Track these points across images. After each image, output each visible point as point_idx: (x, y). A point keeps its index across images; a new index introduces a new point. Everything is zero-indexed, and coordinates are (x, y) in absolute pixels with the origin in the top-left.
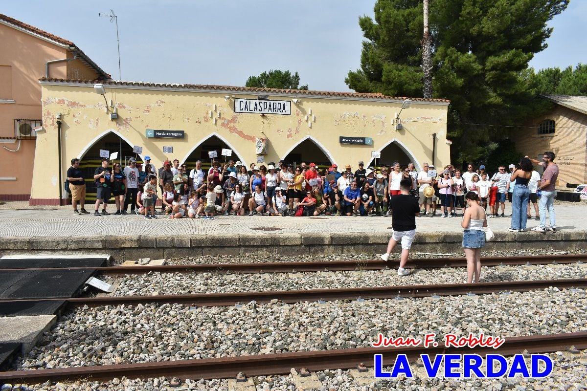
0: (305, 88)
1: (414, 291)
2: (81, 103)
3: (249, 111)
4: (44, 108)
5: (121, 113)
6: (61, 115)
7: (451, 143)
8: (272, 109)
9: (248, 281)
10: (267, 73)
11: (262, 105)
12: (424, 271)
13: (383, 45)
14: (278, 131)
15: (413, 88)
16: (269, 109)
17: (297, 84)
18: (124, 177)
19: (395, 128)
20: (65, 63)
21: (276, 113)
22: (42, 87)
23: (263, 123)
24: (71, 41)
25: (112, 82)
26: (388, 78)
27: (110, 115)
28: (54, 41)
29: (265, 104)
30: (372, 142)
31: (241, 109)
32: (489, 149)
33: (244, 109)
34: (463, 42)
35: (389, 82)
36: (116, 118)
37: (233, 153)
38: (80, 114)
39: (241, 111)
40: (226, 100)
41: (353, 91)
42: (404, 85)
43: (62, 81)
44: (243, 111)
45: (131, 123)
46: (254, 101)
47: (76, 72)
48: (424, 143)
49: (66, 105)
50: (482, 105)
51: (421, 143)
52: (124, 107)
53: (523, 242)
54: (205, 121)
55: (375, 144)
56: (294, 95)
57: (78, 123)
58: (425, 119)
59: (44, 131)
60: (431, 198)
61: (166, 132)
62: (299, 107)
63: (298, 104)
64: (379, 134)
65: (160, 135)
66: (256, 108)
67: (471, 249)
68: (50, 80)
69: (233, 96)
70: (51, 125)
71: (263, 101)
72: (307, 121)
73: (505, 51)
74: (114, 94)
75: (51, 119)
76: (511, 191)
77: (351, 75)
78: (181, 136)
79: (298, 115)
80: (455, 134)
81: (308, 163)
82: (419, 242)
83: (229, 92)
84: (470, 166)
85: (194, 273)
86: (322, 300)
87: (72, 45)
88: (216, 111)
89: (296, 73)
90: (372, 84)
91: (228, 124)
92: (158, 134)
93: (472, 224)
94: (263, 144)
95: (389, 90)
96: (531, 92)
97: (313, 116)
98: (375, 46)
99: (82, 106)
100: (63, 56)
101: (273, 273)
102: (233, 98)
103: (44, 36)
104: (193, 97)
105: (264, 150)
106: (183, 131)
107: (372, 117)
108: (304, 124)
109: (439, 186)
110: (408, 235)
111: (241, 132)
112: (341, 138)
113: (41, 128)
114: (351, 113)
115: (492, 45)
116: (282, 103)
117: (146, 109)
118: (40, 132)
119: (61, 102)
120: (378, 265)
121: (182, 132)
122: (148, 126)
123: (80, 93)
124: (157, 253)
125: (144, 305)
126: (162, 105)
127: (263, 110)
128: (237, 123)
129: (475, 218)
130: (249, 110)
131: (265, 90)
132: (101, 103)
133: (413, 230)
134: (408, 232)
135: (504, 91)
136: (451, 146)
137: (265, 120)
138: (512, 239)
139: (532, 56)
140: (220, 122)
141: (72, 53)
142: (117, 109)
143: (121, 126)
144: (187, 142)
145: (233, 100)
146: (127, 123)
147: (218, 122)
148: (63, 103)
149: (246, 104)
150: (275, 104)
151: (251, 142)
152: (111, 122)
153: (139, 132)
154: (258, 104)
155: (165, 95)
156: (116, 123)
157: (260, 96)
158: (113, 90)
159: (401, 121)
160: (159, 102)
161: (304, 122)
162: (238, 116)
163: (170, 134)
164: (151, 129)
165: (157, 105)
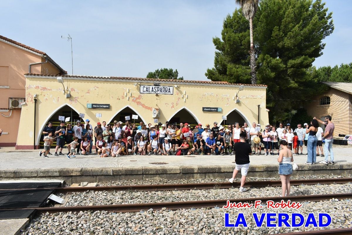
0: (182, 79)
1: (250, 202)
2: (49, 88)
3: (148, 93)
4: (26, 91)
5: (72, 94)
6: (37, 95)
7: (269, 111)
9: (148, 196)
10: (159, 70)
11: (156, 89)
12: (256, 189)
13: (227, 54)
14: (166, 104)
15: (245, 78)
16: (161, 91)
17: (177, 76)
18: (73, 132)
19: (235, 102)
20: (41, 65)
21: (164, 93)
22: (26, 79)
24: (45, 52)
25: (68, 76)
26: (231, 73)
27: (66, 95)
28: (34, 52)
29: (158, 88)
30: (222, 110)
32: (291, 114)
34: (273, 51)
35: (231, 75)
36: (69, 97)
37: (139, 117)
38: (48, 94)
40: (135, 86)
41: (210, 80)
42: (240, 76)
43: (38, 75)
44: (145, 92)
45: (78, 100)
47: (47, 70)
48: (254, 112)
50: (286, 88)
51: (251, 111)
52: (74, 90)
53: (314, 170)
54: (122, 98)
55: (224, 112)
56: (175, 83)
57: (47, 100)
58: (253, 96)
59: (26, 105)
60: (258, 144)
61: (99, 105)
62: (178, 90)
63: (178, 88)
64: (226, 105)
65: (95, 107)
66: (152, 91)
67: (284, 175)
68: (31, 74)
69: (139, 84)
70: (30, 101)
71: (157, 87)
72: (183, 98)
73: (298, 57)
74: (69, 83)
75: (31, 97)
76: (306, 139)
77: (209, 71)
78: (108, 107)
79: (178, 94)
80: (271, 105)
81: (184, 123)
82: (252, 171)
83: (137, 81)
84: (281, 124)
85: (115, 191)
86: (193, 208)
87: (45, 55)
88: (129, 92)
89: (176, 70)
90: (221, 76)
91: (136, 100)
92: (94, 106)
93: (284, 160)
94: (157, 112)
95: (231, 79)
96: (315, 80)
97: (187, 95)
98: (222, 54)
99: (50, 90)
100: (39, 61)
101: (163, 191)
102: (139, 85)
103: (29, 49)
104: (115, 84)
105: (157, 116)
106: (109, 104)
107: (221, 95)
108: (181, 100)
109: (263, 136)
110: (245, 167)
111: (144, 104)
112: (203, 108)
113: (24, 103)
114: (209, 93)
115: (291, 53)
116: (168, 87)
117: (87, 91)
118: (24, 105)
119: (37, 87)
120: (227, 186)
121: (109, 105)
122: (88, 101)
123: (49, 82)
124: (92, 179)
125: (83, 212)
126: (97, 89)
127: (157, 92)
128: (142, 99)
129: (286, 156)
130: (148, 91)
131: (158, 80)
132: (61, 88)
133: (247, 164)
134: (245, 165)
135: (299, 80)
136: (269, 112)
137: (158, 98)
138: (308, 169)
139: (315, 60)
140: (131, 99)
141: (45, 59)
142: (70, 92)
143: (72, 102)
144: (112, 111)
145: (139, 86)
146: (76, 100)
147: (130, 99)
148: (39, 88)
149: (147, 88)
150: (164, 88)
151: (149, 110)
152: (66, 99)
153: (83, 105)
154: (154, 88)
155: (99, 83)
156: (69, 100)
157: (155, 84)
158: (68, 80)
159: (238, 98)
160: (95, 87)
161: (181, 98)
162: (142, 95)
163: (101, 106)
164: (90, 103)
165: (94, 89)
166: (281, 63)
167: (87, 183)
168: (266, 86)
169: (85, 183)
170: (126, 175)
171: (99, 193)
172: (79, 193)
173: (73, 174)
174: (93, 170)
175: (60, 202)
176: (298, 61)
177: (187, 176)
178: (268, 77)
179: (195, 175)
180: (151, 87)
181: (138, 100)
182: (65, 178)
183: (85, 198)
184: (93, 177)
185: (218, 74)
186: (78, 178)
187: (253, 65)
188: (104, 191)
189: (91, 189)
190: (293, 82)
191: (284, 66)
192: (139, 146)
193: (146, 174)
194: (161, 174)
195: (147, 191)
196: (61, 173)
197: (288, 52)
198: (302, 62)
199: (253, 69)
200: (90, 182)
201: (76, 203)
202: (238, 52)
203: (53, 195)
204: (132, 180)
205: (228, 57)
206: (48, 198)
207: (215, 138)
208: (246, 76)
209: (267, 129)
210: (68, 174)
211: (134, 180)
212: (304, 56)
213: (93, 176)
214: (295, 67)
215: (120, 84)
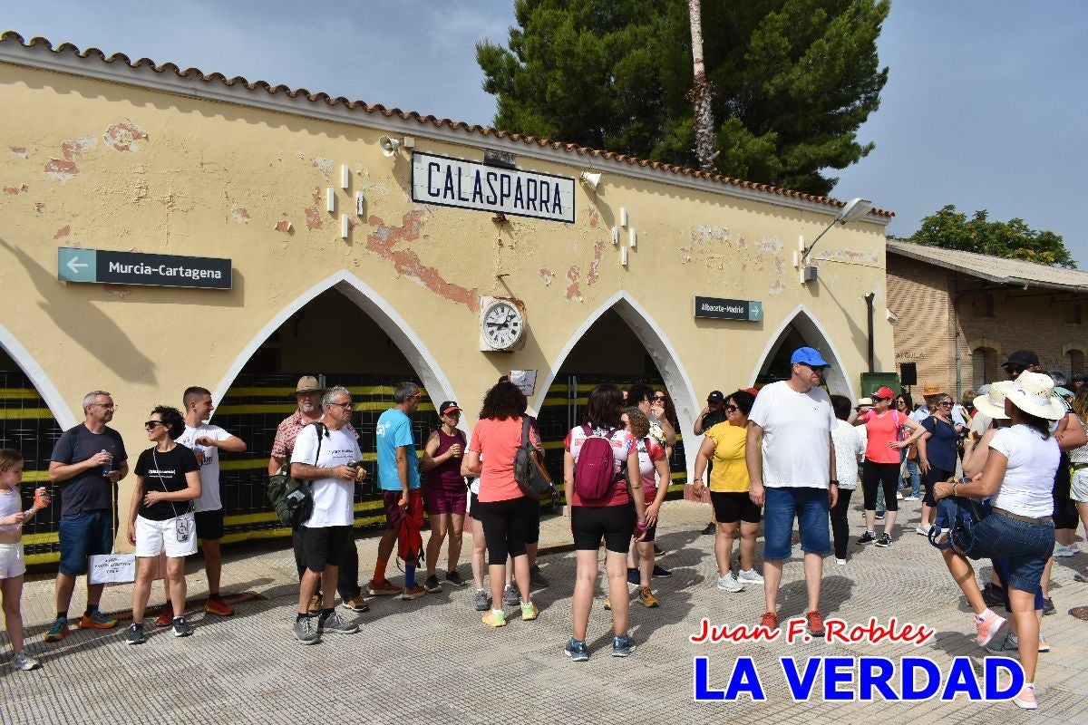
3: (456, 202)
8: (525, 201)
11: (496, 185)
14: (543, 272)
16: (517, 199)
19: (802, 276)
21: (535, 213)
23: (501, 245)
31: (434, 191)
33: (442, 192)
39: (433, 199)
40: (387, 154)
46: (474, 167)
48: (853, 318)
51: (847, 316)
54: (310, 226)
55: (767, 321)
56: (585, 162)
58: (852, 255)
61: (153, 260)
62: (596, 200)
63: (594, 193)
64: (772, 291)
65: (125, 274)
66: (478, 192)
69: (409, 142)
71: (499, 172)
72: (617, 245)
78: (217, 280)
79: (593, 223)
83: (396, 125)
88: (348, 190)
91: (390, 242)
92: (114, 267)
97: (632, 231)
102: (408, 149)
104: (263, 125)
106: (229, 262)
107: (757, 243)
108: (607, 253)
111: (433, 271)
114: (714, 229)
116: (553, 182)
117: (57, 155)
121: (224, 265)
122: (66, 231)
126: (135, 146)
127: (499, 200)
128: (421, 240)
130: (456, 195)
137: (507, 240)
140: (363, 232)
144: (240, 303)
145: (408, 157)
147: (356, 230)
149: (449, 175)
150: (532, 184)
151: (465, 306)
153: (23, 258)
154: (483, 176)
155: (150, 106)
157: (491, 154)
159: (812, 260)
160: (123, 132)
161: (609, 247)
162: (422, 213)
163: (171, 272)
164: (83, 246)
165: (109, 144)
180: (469, 172)
181: (402, 245)
187: (710, 148)
199: (708, 162)
215: (294, 129)
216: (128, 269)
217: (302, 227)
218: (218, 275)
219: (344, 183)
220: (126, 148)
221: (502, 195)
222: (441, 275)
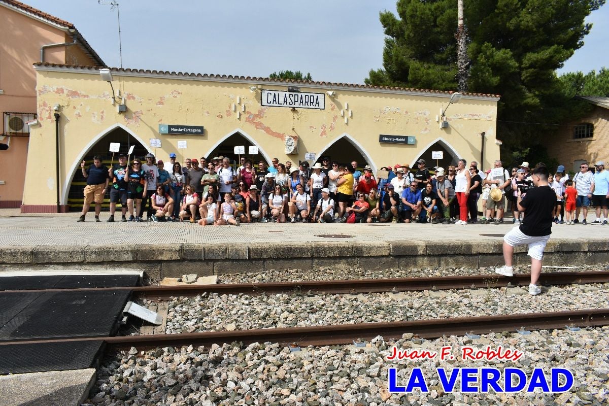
2: (83, 93)
3: (277, 105)
4: (39, 98)
5: (130, 105)
6: (59, 107)
7: (501, 143)
8: (304, 104)
10: (277, 74)
11: (293, 98)
13: (408, 42)
14: (311, 127)
16: (301, 102)
19: (440, 125)
20: (64, 48)
21: (308, 107)
22: (37, 73)
23: (294, 118)
24: (71, 22)
26: (416, 77)
27: (117, 107)
28: (50, 22)
29: (296, 96)
30: (416, 141)
31: (269, 102)
33: (272, 102)
36: (124, 110)
37: (259, 151)
38: (81, 105)
39: (269, 105)
40: (252, 92)
43: (61, 66)
45: (142, 117)
46: (284, 93)
48: (472, 143)
49: (65, 94)
50: (517, 106)
51: (469, 143)
52: (134, 98)
54: (228, 115)
55: (419, 144)
56: (329, 87)
58: (473, 115)
59: (39, 125)
61: (182, 127)
62: (334, 101)
63: (333, 97)
64: (423, 132)
66: (285, 101)
68: (47, 65)
69: (260, 87)
70: (47, 118)
71: (294, 94)
72: (343, 116)
73: (544, 47)
74: (122, 83)
75: (48, 111)
77: (373, 74)
78: (200, 132)
79: (333, 109)
83: (255, 82)
87: (72, 27)
88: (240, 104)
89: (308, 74)
91: (254, 119)
92: (172, 129)
94: (294, 143)
97: (350, 111)
99: (85, 96)
100: (61, 40)
102: (260, 89)
104: (214, 87)
105: (295, 149)
106: (203, 127)
107: (415, 113)
108: (339, 119)
111: (269, 128)
112: (381, 137)
113: (35, 122)
114: (392, 108)
115: (530, 41)
116: (315, 95)
117: (159, 100)
118: (34, 126)
119: (60, 91)
121: (201, 128)
122: (161, 120)
123: (82, 81)
126: (178, 96)
127: (293, 103)
128: (264, 118)
130: (277, 103)
132: (107, 93)
136: (501, 146)
137: (295, 115)
139: (573, 53)
140: (244, 117)
141: (72, 37)
142: (125, 101)
143: (130, 120)
144: (207, 139)
145: (260, 92)
146: (137, 116)
147: (242, 116)
148: (63, 92)
149: (275, 96)
150: (307, 97)
151: (280, 139)
152: (118, 115)
153: (151, 127)
154: (287, 96)
155: (183, 85)
156: (123, 117)
157: (290, 88)
158: (121, 77)
159: (446, 118)
160: (175, 92)
161: (339, 117)
162: (265, 109)
163: (187, 130)
164: (165, 124)
165: (172, 96)
166: (510, 59)
167: (195, 276)
168: (497, 96)
169: (192, 277)
170: (278, 259)
171: (230, 298)
172: (186, 298)
173: (164, 257)
174: (206, 249)
175: (153, 321)
176: (545, 54)
177: (403, 261)
178: (487, 84)
179: (420, 261)
180: (282, 94)
181: (257, 120)
182: (145, 265)
183: (205, 311)
184: (207, 264)
185: (389, 81)
186: (175, 267)
187: (463, 61)
188: (241, 294)
189: (209, 290)
190: (530, 95)
191: (517, 65)
192: (272, 204)
193: (319, 258)
194: (351, 257)
195: (333, 295)
196: (137, 255)
197: (526, 38)
198: (551, 57)
199: (462, 68)
200: (201, 274)
201: (190, 323)
202: (429, 39)
203: (134, 304)
204: (291, 271)
205: (408, 48)
206: (125, 311)
207: (422, 191)
208: (444, 84)
209: (522, 174)
210: (153, 258)
211: (296, 270)
212: (556, 45)
213: (207, 261)
214: (537, 66)
215: (223, 87)
216: (176, 130)
217: (225, 116)
218: (200, 131)
219: (238, 102)
220: (176, 97)
221: (295, 101)
222: (271, 129)
